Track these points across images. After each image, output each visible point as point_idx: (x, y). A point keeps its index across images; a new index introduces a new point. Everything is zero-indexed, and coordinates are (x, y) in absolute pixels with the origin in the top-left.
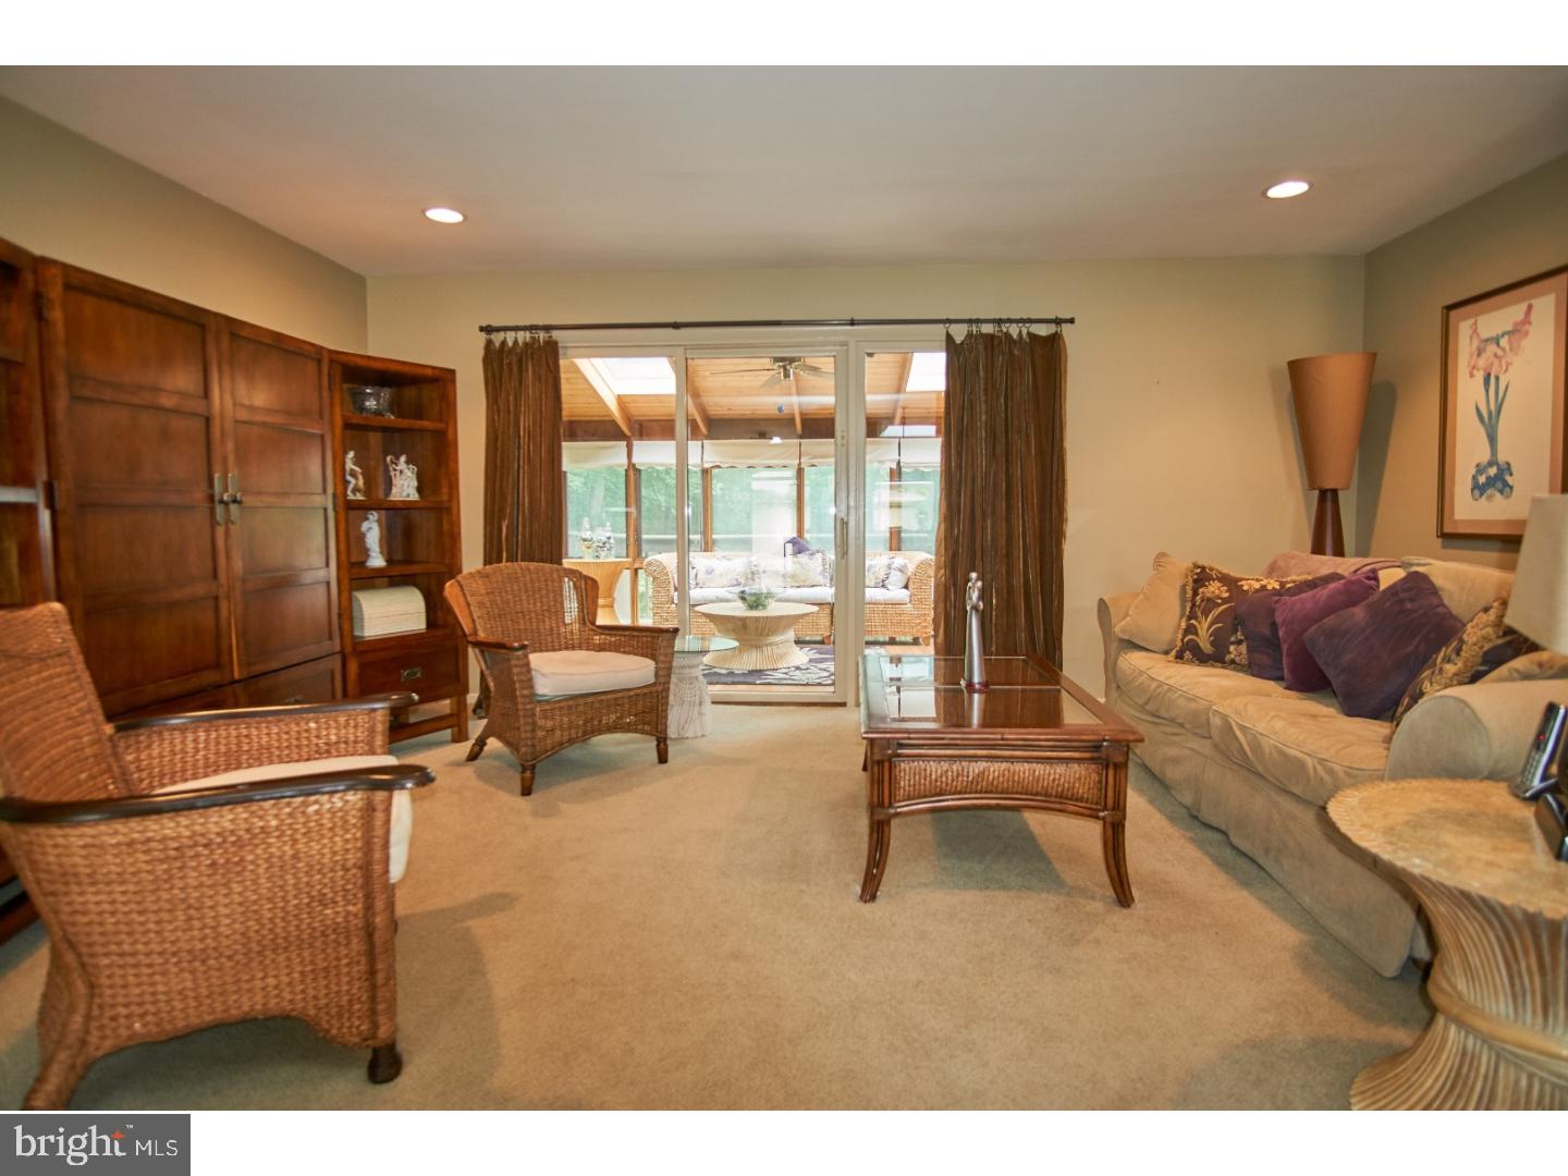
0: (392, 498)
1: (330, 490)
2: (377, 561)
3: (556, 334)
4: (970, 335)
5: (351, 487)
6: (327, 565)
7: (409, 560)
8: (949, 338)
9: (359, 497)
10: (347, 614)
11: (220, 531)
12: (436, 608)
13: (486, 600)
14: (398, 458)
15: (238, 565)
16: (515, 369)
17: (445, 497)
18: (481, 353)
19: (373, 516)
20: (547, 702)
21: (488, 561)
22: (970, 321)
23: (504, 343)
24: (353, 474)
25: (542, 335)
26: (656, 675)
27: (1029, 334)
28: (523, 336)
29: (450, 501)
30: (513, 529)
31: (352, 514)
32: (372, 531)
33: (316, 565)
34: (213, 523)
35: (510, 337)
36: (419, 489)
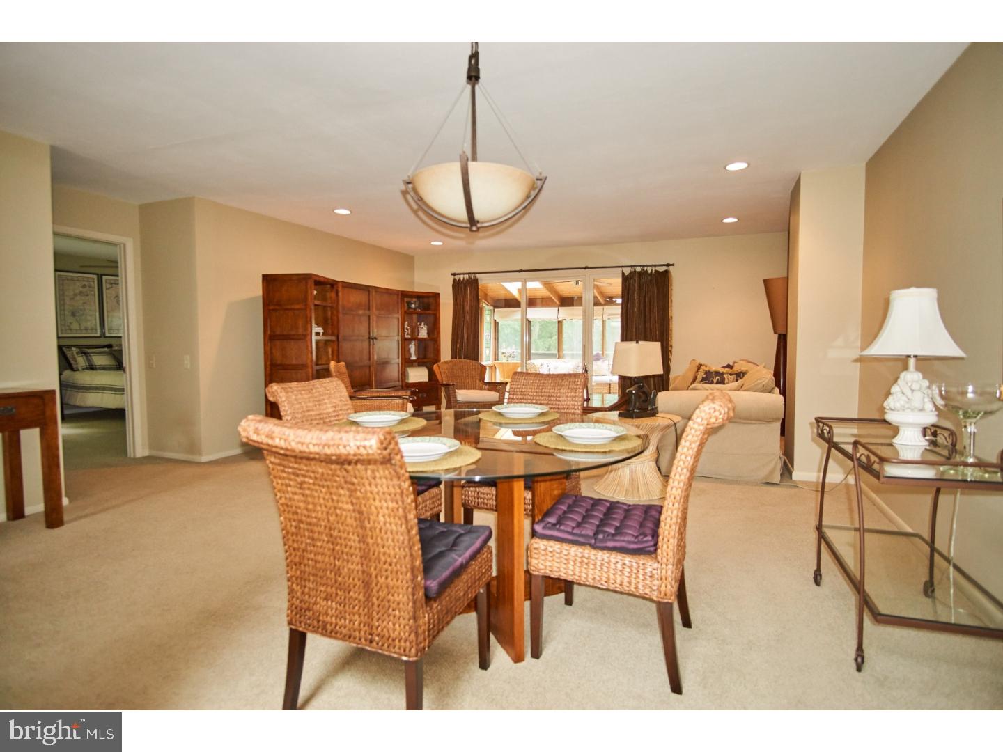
0: (419, 337)
1: (400, 334)
2: (414, 358)
3: (477, 276)
4: (631, 272)
5: (406, 333)
6: (398, 358)
7: (425, 357)
8: (623, 273)
9: (409, 337)
10: (404, 375)
11: (371, 347)
12: (432, 374)
13: (447, 371)
14: (421, 323)
15: (375, 357)
16: (463, 290)
17: (436, 336)
18: (452, 283)
19: (413, 343)
20: (460, 403)
21: (452, 358)
22: (631, 266)
23: (460, 279)
24: (407, 330)
25: (472, 276)
26: (499, 398)
27: (655, 271)
28: (466, 277)
29: (437, 337)
30: (461, 347)
31: (407, 342)
32: (412, 347)
33: (396, 360)
34: (370, 345)
35: (462, 277)
36: (428, 334)
